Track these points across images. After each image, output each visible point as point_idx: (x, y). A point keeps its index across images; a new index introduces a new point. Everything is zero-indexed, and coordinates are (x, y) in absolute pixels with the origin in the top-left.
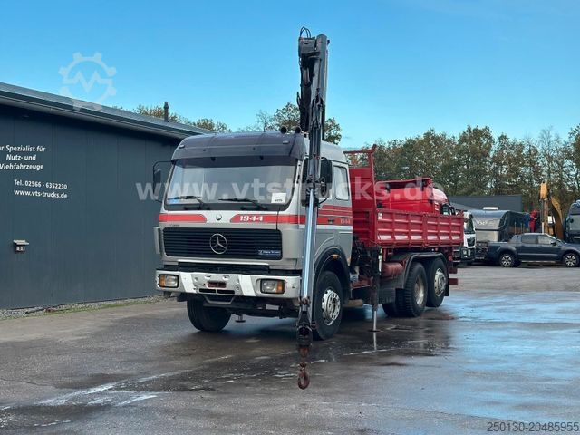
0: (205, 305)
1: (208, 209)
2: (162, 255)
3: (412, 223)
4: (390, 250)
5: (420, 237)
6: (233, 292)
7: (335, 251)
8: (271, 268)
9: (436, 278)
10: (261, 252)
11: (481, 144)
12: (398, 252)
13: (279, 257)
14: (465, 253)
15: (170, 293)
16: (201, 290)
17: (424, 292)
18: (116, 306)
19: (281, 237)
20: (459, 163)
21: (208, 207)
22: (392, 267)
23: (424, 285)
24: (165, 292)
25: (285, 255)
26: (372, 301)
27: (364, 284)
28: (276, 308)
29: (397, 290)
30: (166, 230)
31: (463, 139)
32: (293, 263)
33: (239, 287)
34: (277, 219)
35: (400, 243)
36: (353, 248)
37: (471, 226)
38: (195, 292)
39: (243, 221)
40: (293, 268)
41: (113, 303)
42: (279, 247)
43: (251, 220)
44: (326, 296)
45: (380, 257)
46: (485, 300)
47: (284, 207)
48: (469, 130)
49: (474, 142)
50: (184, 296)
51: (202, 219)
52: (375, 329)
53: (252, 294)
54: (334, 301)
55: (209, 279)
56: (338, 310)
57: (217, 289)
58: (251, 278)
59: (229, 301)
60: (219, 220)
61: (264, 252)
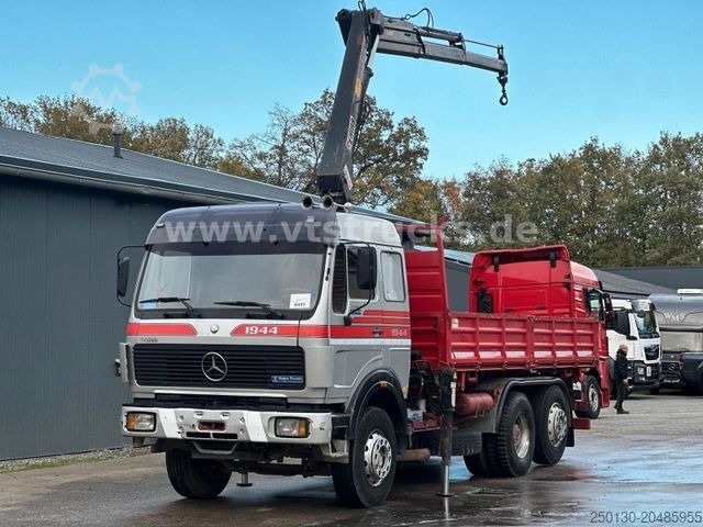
0: (194, 456)
1: (199, 317)
2: (130, 384)
3: (508, 333)
4: (472, 374)
5: (521, 354)
6: (235, 436)
7: (384, 377)
8: (289, 401)
9: (551, 417)
10: (275, 379)
11: (689, 166)
12: (484, 377)
13: (301, 386)
14: (641, 371)
15: (143, 438)
16: (189, 434)
17: (530, 439)
18: (44, 465)
19: (303, 357)
20: (648, 201)
21: (199, 314)
22: (475, 400)
23: (530, 428)
24: (135, 438)
25: (310, 383)
26: (442, 451)
27: (432, 425)
28: (298, 461)
29: (484, 434)
30: (138, 347)
31: (655, 157)
32: (321, 394)
33: (243, 429)
34: (297, 331)
35: (487, 363)
36: (412, 371)
37: (651, 323)
38: (179, 436)
39: (249, 335)
40: (320, 402)
41: (40, 461)
42: (301, 371)
43: (262, 333)
44: (370, 443)
45: (453, 385)
46: (636, 453)
47: (308, 314)
48: (664, 141)
49: (675, 163)
50: (162, 444)
51: (191, 331)
52: (446, 492)
53: (262, 438)
54: (383, 450)
55: (200, 417)
56: (388, 463)
57: (211, 432)
58: (261, 415)
59: (230, 450)
60: (215, 332)
61: (280, 378)
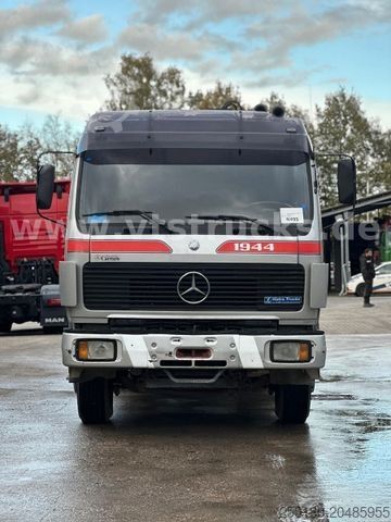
6: (224, 363)
8: (280, 323)
10: (268, 300)
13: (297, 307)
16: (163, 363)
19: (303, 276)
25: (307, 303)
30: (90, 266)
32: (314, 315)
33: (234, 355)
34: (297, 248)
38: (151, 365)
39: (239, 251)
42: (299, 291)
43: (250, 250)
51: (164, 248)
53: (258, 364)
55: (178, 344)
57: (194, 359)
58: (256, 340)
59: (212, 378)
60: (195, 249)
61: (274, 299)
